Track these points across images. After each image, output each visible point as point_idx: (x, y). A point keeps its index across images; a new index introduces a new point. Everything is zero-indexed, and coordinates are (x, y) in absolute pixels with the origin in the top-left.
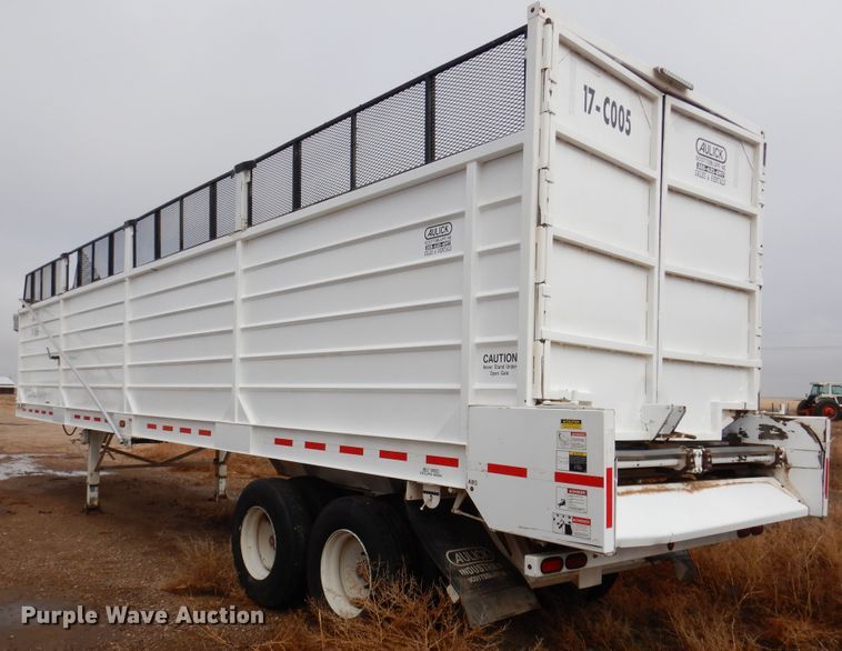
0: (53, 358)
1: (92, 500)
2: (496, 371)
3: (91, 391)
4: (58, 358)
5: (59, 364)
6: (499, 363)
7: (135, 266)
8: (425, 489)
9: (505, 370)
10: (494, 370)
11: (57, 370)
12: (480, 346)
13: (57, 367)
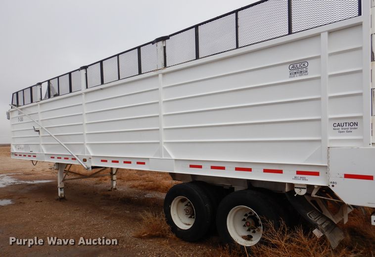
0: (36, 131)
1: (61, 194)
2: (343, 130)
3: (65, 146)
4: (38, 131)
5: (39, 134)
6: (344, 127)
7: (87, 88)
8: (295, 186)
9: (349, 130)
10: (341, 130)
11: (38, 137)
12: (331, 119)
13: (38, 135)
